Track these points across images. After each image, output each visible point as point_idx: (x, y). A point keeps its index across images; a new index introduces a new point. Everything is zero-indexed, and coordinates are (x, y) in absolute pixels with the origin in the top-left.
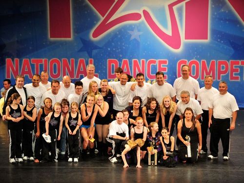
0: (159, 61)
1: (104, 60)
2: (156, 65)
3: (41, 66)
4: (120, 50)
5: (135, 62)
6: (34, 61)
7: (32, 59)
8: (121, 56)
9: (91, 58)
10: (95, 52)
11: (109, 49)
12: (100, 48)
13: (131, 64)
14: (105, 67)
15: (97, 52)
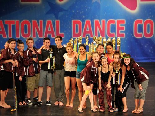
0: (118, 21)
1: (69, 21)
2: (115, 25)
3: (14, 26)
4: (83, 12)
5: (97, 22)
6: (7, 22)
7: (5, 21)
8: (84, 17)
9: (57, 19)
10: (61, 14)
11: (73, 11)
12: (65, 10)
13: (92, 24)
14: (69, 27)
15: (63, 14)
